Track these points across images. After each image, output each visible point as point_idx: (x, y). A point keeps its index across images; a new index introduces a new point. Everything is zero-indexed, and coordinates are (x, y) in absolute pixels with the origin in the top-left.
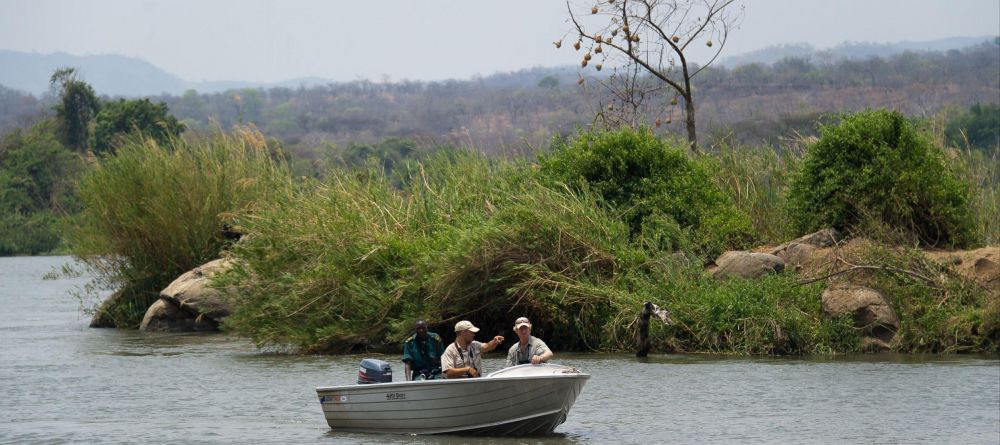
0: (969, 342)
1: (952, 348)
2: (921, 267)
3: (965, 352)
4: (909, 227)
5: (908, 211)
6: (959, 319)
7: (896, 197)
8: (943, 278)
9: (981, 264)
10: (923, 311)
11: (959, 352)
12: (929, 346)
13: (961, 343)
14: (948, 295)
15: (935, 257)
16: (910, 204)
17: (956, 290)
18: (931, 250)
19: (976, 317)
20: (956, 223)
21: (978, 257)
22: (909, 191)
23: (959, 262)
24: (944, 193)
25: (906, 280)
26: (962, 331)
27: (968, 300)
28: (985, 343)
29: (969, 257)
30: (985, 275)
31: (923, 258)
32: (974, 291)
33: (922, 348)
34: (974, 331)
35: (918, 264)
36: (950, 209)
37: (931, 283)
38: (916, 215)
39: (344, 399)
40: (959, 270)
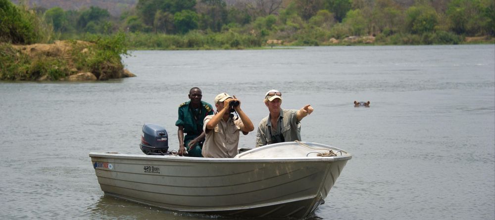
0: (25, 76)
1: (19, 78)
2: (10, 50)
3: (24, 80)
4: (9, 36)
5: (8, 31)
6: (22, 68)
7: (3, 26)
8: (18, 54)
9: (33, 50)
10: (10, 65)
11: (21, 80)
12: (11, 78)
13: (22, 77)
14: (19, 60)
15: (16, 47)
16: (10, 28)
17: (22, 59)
18: (16, 45)
19: (28, 68)
20: (26, 36)
21: (32, 47)
22: (9, 24)
23: (25, 49)
24: (22, 25)
25: (4, 55)
26: (23, 73)
27: (27, 62)
28: (30, 77)
29: (29, 47)
30: (34, 54)
31: (11, 47)
32: (29, 58)
33: (8, 78)
34: (27, 73)
35: (9, 49)
36: (24, 30)
37: (13, 56)
38: (11, 32)
39: (111, 167)
40: (25, 52)
